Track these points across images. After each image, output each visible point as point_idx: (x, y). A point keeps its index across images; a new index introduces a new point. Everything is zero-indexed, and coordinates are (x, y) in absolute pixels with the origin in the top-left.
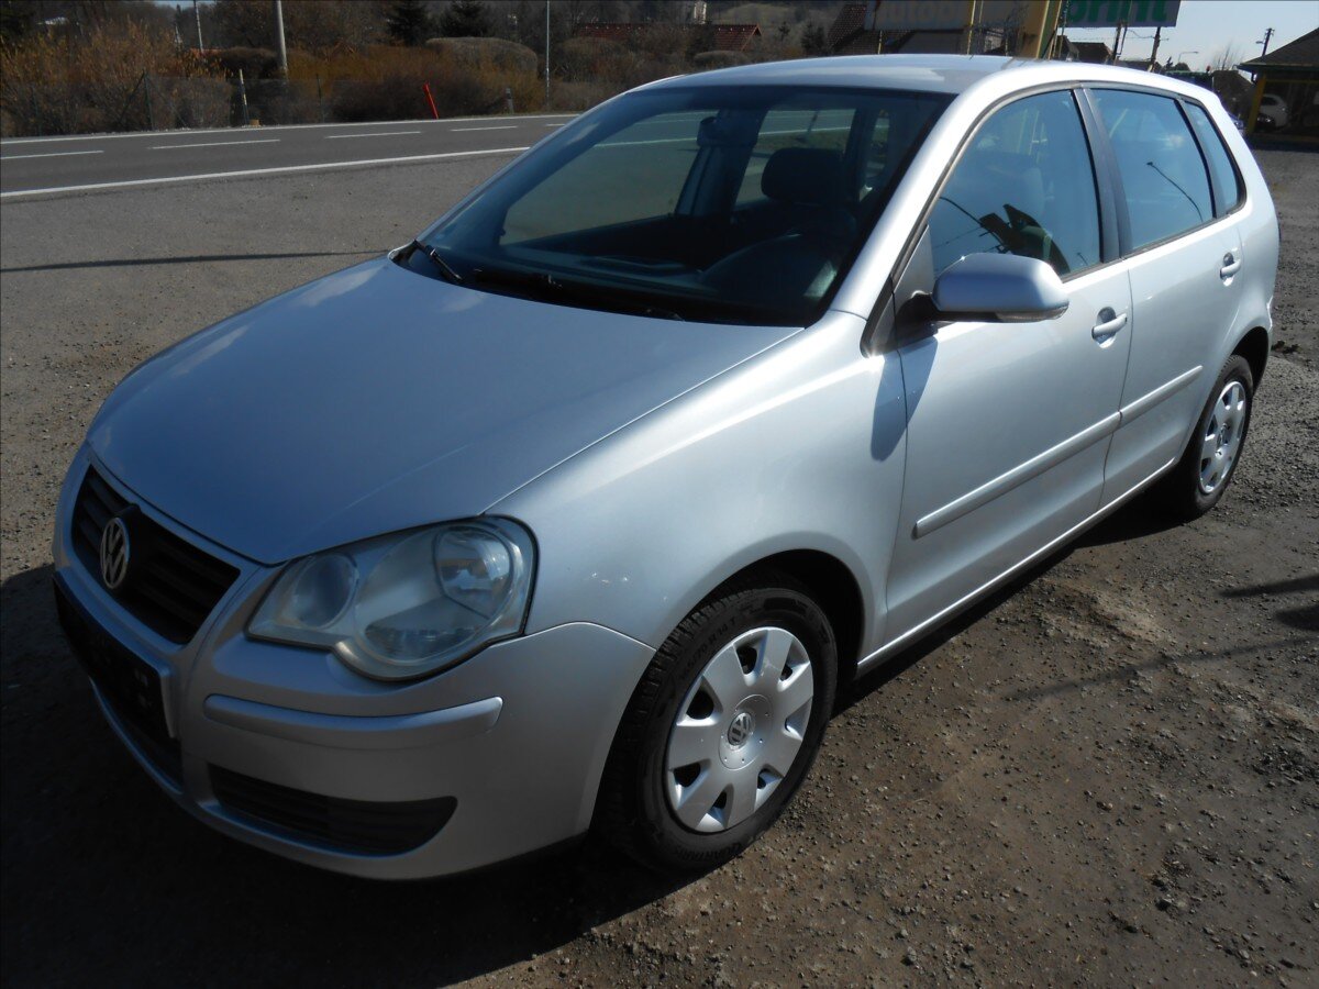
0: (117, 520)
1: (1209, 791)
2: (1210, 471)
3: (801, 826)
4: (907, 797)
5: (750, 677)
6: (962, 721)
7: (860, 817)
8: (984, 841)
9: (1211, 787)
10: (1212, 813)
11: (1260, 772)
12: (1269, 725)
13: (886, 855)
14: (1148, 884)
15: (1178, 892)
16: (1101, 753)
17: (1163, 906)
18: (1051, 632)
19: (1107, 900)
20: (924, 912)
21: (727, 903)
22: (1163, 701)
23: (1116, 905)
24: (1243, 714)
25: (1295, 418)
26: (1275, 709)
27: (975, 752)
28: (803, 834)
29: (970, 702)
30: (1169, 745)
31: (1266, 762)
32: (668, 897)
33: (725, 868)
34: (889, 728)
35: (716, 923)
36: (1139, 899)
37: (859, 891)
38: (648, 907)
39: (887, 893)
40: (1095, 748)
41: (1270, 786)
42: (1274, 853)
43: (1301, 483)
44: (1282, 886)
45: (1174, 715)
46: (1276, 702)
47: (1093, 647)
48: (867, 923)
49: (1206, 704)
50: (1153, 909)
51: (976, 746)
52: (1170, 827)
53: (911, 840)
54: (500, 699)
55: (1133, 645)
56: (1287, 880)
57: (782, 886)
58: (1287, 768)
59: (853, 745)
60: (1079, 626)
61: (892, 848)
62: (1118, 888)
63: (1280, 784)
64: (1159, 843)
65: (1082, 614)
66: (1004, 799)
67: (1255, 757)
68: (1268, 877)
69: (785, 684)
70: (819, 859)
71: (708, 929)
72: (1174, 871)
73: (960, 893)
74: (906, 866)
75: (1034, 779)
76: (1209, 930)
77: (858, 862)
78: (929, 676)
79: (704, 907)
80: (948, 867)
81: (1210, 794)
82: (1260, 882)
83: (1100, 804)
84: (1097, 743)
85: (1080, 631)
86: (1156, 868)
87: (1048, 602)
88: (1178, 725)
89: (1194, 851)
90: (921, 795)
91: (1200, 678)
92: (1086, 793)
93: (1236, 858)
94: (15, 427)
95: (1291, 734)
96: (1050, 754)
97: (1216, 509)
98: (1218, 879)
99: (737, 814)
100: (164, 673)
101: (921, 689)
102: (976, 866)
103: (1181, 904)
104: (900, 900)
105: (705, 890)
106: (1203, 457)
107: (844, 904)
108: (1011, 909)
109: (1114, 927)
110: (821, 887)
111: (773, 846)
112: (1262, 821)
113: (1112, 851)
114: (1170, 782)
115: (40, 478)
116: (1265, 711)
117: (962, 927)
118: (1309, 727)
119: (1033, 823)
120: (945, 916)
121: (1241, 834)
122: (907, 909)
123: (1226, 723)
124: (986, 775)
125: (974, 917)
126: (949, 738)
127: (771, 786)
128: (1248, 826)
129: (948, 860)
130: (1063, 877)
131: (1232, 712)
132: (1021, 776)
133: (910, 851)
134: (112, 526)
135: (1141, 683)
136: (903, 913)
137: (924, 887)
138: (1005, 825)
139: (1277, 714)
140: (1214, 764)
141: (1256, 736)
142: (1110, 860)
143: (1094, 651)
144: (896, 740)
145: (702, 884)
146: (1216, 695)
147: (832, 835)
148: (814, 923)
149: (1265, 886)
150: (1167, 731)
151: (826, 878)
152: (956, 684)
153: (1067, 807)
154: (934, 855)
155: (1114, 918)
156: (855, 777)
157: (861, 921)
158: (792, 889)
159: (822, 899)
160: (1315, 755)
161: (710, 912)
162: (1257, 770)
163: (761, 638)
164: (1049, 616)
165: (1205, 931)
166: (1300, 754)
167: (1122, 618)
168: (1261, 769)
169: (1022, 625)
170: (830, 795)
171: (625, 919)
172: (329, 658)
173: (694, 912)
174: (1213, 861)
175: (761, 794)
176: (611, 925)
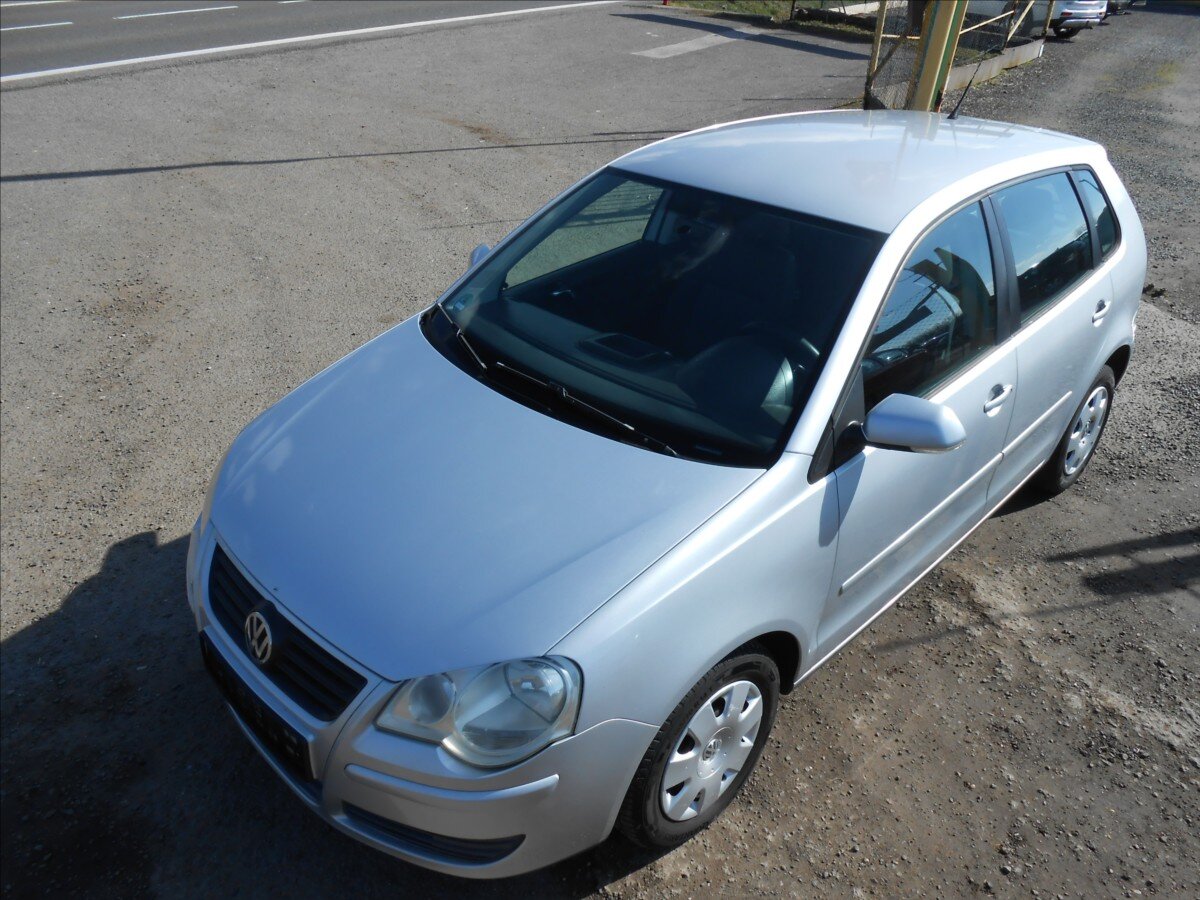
0: (257, 615)
1: (1046, 772)
2: (1074, 458)
3: (750, 802)
4: (827, 776)
5: (720, 719)
6: (868, 706)
7: (792, 793)
8: (882, 816)
9: (1047, 769)
10: (1046, 792)
11: (1084, 755)
12: (1095, 712)
13: (811, 829)
14: (996, 853)
15: (1016, 859)
16: (969, 737)
17: (1004, 872)
18: (938, 619)
19: (967, 867)
20: (838, 877)
21: (700, 868)
22: (1019, 688)
23: (972, 870)
24: (1076, 702)
25: (1152, 378)
26: (1100, 697)
27: (876, 735)
28: (751, 808)
29: (873, 688)
30: (1020, 730)
31: (1089, 745)
32: (657, 862)
33: (696, 837)
34: (813, 712)
35: (692, 884)
36: (988, 865)
37: (792, 857)
38: (644, 870)
39: (812, 861)
40: (965, 731)
41: (1089, 767)
42: (1086, 826)
43: (1149, 454)
44: (1089, 855)
45: (1026, 701)
46: (1103, 690)
47: (970, 635)
48: (798, 885)
49: (1052, 691)
50: (998, 873)
51: (878, 729)
52: (1015, 804)
53: (829, 814)
54: (557, 776)
55: (999, 634)
56: (1093, 849)
57: (738, 854)
58: (1104, 751)
59: (786, 728)
60: (960, 613)
61: (817, 822)
62: (975, 857)
63: (1097, 765)
64: (1006, 818)
65: (963, 601)
66: (897, 779)
67: (1082, 740)
68: (1080, 847)
69: (744, 715)
70: (764, 831)
71: (687, 888)
72: (1015, 842)
73: (863, 861)
74: (825, 837)
75: (919, 761)
76: (1036, 892)
77: (792, 834)
78: (842, 662)
79: (684, 871)
80: (855, 839)
81: (1046, 774)
82: (1074, 852)
83: (966, 784)
84: (967, 727)
85: (959, 617)
86: (1003, 839)
87: (937, 586)
88: (1028, 710)
89: (1029, 825)
90: (836, 775)
91: (1048, 666)
92: (957, 774)
93: (1060, 830)
94: (73, 386)
95: (1110, 720)
96: (931, 738)
97: (1077, 483)
98: (1045, 849)
99: (707, 803)
100: (310, 738)
101: (837, 674)
102: (875, 838)
103: (1018, 870)
104: (821, 866)
105: (684, 856)
106: (1069, 450)
107: (782, 869)
108: (899, 874)
109: (969, 889)
110: (765, 854)
111: (732, 820)
112: (1081, 798)
113: (972, 825)
114: (1018, 764)
115: (109, 445)
116: (1093, 699)
117: (865, 889)
118: (1124, 714)
119: (917, 801)
120: (853, 879)
121: (1064, 809)
122: (826, 874)
123: (1063, 709)
124: (884, 756)
125: (873, 881)
126: (858, 721)
127: (730, 779)
128: (1071, 803)
129: (856, 832)
130: (936, 847)
131: (1069, 700)
132: (909, 758)
133: (828, 824)
134: (255, 620)
135: (1004, 672)
136: (823, 877)
137: (838, 855)
138: (897, 803)
139: (1102, 702)
140: (1051, 747)
141: (1084, 721)
142: (971, 833)
143: (970, 639)
144: (818, 723)
145: (681, 851)
146: (1059, 682)
147: (773, 810)
148: (761, 885)
149: (1077, 855)
150: (1019, 717)
151: (768, 846)
152: (864, 671)
153: (942, 786)
154: (846, 828)
155: (970, 882)
156: (788, 758)
157: (794, 883)
158: (745, 857)
159: (766, 865)
160: (1126, 739)
161: (688, 875)
162: (1081, 753)
163: (729, 692)
164: (937, 603)
165: (1032, 893)
166: (1115, 738)
167: (993, 606)
168: (1086, 751)
169: (916, 610)
170: (771, 774)
171: (630, 879)
172: (439, 750)
173: (677, 875)
174: (1042, 833)
175: (724, 785)
176: (619, 884)
